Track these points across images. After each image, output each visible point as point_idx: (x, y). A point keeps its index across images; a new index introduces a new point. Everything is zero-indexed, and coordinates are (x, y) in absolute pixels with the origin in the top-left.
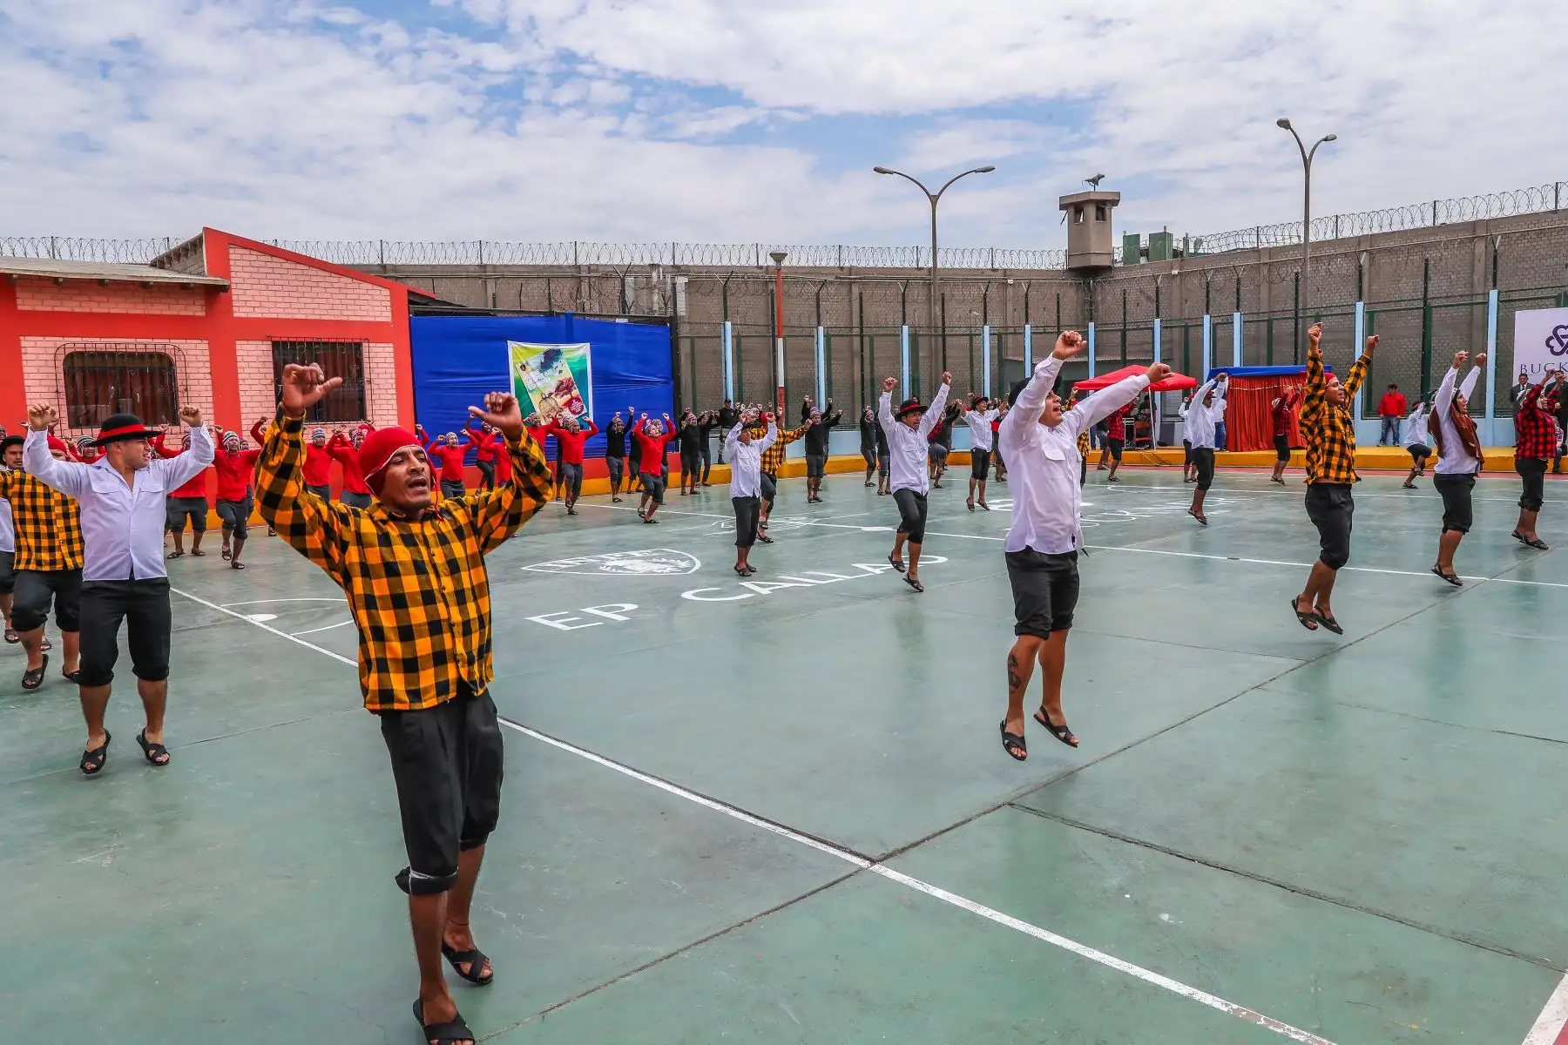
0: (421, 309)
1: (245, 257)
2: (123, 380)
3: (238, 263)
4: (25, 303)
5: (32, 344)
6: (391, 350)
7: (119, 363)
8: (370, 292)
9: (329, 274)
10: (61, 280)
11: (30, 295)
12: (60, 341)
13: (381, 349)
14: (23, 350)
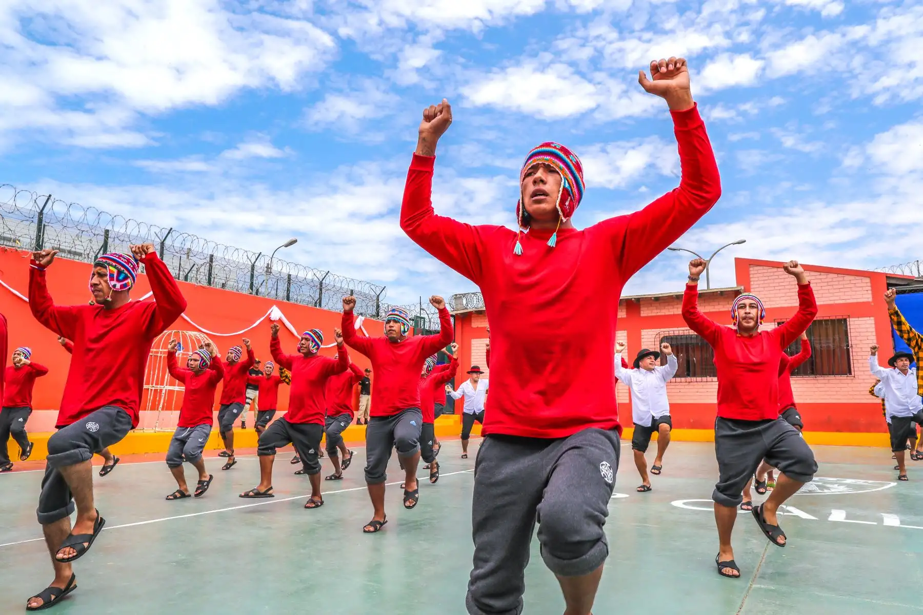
0: (900, 289)
1: (759, 272)
2: (687, 352)
3: (755, 276)
4: (645, 312)
5: (646, 333)
6: (873, 322)
7: (684, 342)
8: (852, 282)
9: (819, 273)
10: (653, 298)
11: (646, 309)
12: (658, 330)
13: (863, 322)
14: (642, 337)
